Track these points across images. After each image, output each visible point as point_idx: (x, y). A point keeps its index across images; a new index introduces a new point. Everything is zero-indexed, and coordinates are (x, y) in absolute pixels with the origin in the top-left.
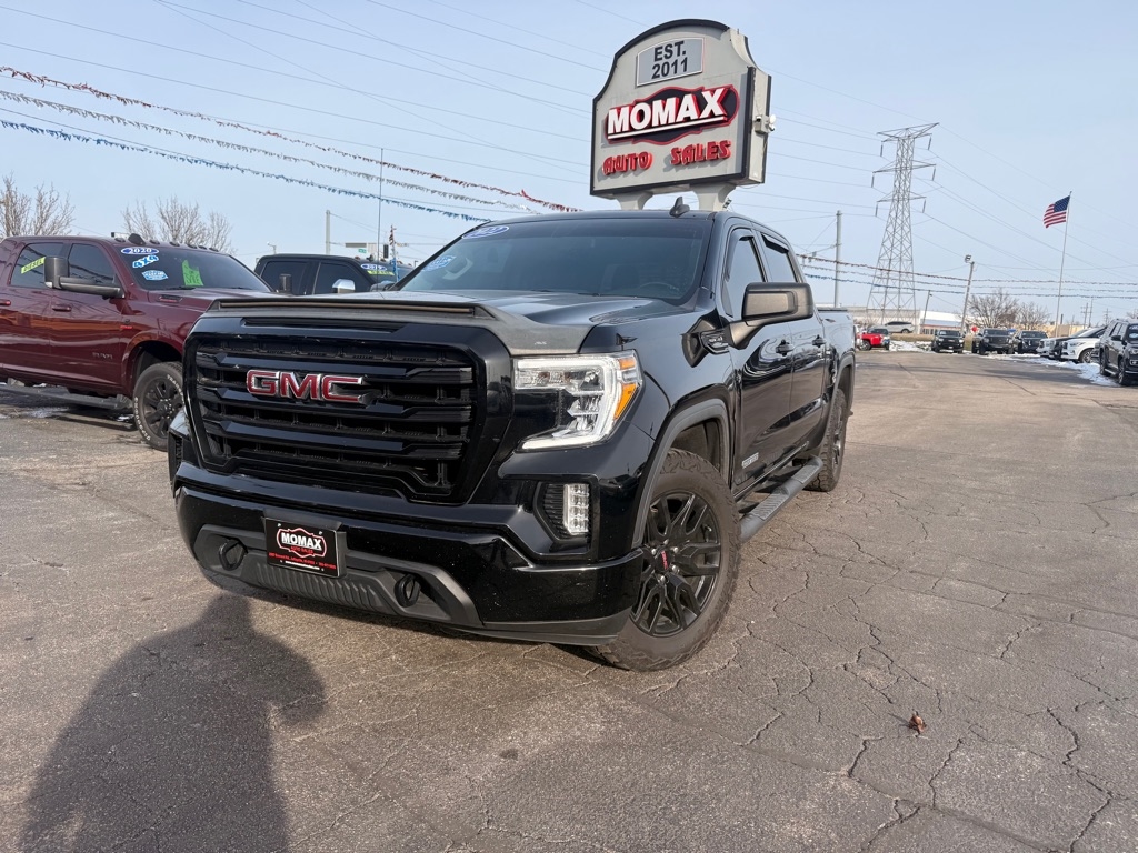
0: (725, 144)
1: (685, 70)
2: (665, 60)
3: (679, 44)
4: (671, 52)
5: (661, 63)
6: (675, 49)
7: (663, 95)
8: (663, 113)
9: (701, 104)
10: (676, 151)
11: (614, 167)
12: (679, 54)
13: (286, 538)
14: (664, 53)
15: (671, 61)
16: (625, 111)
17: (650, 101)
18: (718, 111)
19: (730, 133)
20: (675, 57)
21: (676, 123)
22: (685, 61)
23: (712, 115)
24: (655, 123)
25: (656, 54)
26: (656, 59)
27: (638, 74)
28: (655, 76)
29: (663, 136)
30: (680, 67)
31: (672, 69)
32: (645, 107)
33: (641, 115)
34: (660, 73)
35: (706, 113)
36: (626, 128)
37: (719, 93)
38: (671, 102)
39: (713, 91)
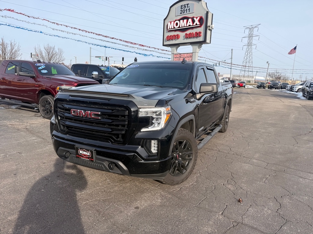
0: (200, 33)
1: (189, 12)
2: (184, 9)
3: (188, 4)
4: (185, 7)
5: (182, 10)
6: (186, 6)
7: (183, 19)
8: (183, 24)
9: (193, 21)
10: (186, 34)
11: (169, 38)
12: (187, 7)
13: (81, 152)
14: (184, 7)
15: (185, 9)
16: (172, 23)
17: (179, 20)
18: (198, 23)
19: (201, 30)
20: (186, 8)
21: (186, 26)
22: (189, 9)
23: (196, 24)
24: (181, 26)
25: (181, 7)
26: (181, 9)
27: (176, 12)
28: (181, 13)
29: (183, 30)
30: (188, 11)
31: (186, 11)
32: (178, 22)
33: (177, 24)
34: (182, 12)
35: (195, 24)
36: (173, 28)
37: (198, 18)
38: (185, 21)
39: (197, 18)
